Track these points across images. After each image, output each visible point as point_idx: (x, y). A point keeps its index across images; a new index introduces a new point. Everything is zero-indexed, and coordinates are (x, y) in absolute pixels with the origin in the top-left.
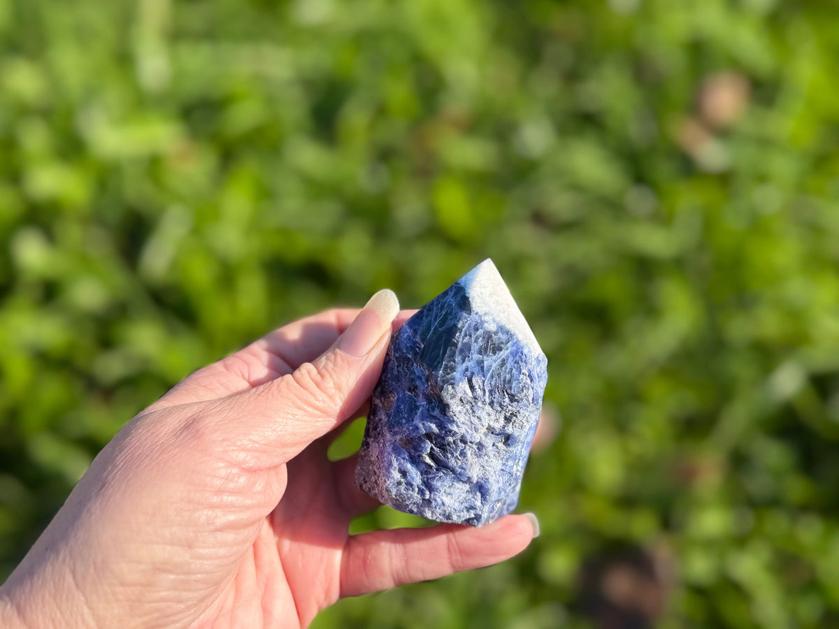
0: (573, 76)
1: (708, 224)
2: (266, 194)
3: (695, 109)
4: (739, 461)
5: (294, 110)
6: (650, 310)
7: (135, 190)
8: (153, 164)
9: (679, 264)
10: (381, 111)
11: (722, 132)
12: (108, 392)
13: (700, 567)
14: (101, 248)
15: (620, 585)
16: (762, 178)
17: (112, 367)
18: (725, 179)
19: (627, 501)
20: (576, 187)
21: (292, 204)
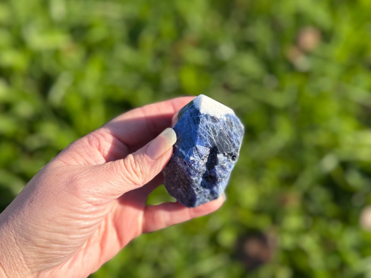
0: (244, 25)
1: (300, 93)
2: (105, 69)
3: (296, 42)
4: (307, 197)
5: (120, 32)
6: (272, 129)
7: (47, 64)
8: (56, 53)
9: (286, 110)
10: (159, 36)
11: (307, 53)
12: (31, 154)
13: (287, 241)
14: (31, 89)
15: (253, 248)
16: (323, 75)
17: (34, 142)
18: (307, 75)
19: (258, 211)
20: (243, 74)
21: (117, 74)
